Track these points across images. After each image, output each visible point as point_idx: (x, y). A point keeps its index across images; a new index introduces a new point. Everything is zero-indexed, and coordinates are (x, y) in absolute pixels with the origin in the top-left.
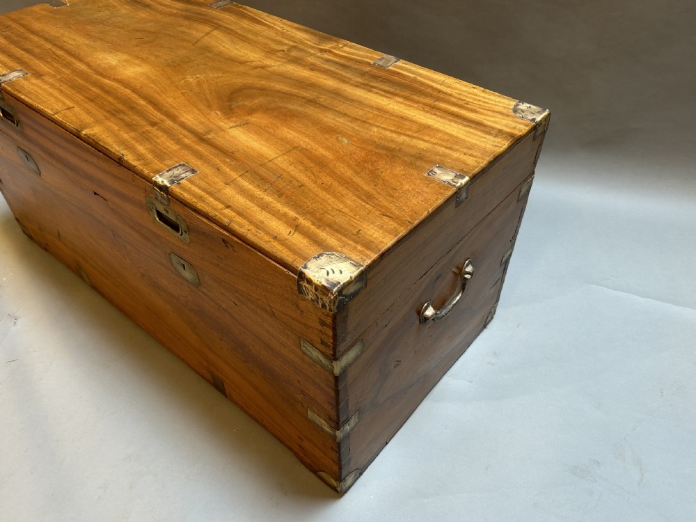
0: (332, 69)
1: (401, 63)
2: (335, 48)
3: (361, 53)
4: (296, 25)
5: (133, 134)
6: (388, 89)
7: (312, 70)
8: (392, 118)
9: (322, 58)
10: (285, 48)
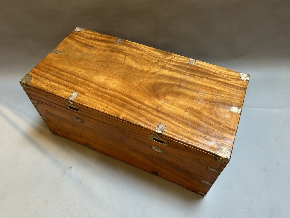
0: (177, 69)
1: (197, 62)
2: (172, 58)
3: (182, 59)
4: (153, 48)
5: (135, 114)
6: (199, 75)
7: (171, 71)
8: (208, 88)
9: (170, 64)
10: (156, 61)
